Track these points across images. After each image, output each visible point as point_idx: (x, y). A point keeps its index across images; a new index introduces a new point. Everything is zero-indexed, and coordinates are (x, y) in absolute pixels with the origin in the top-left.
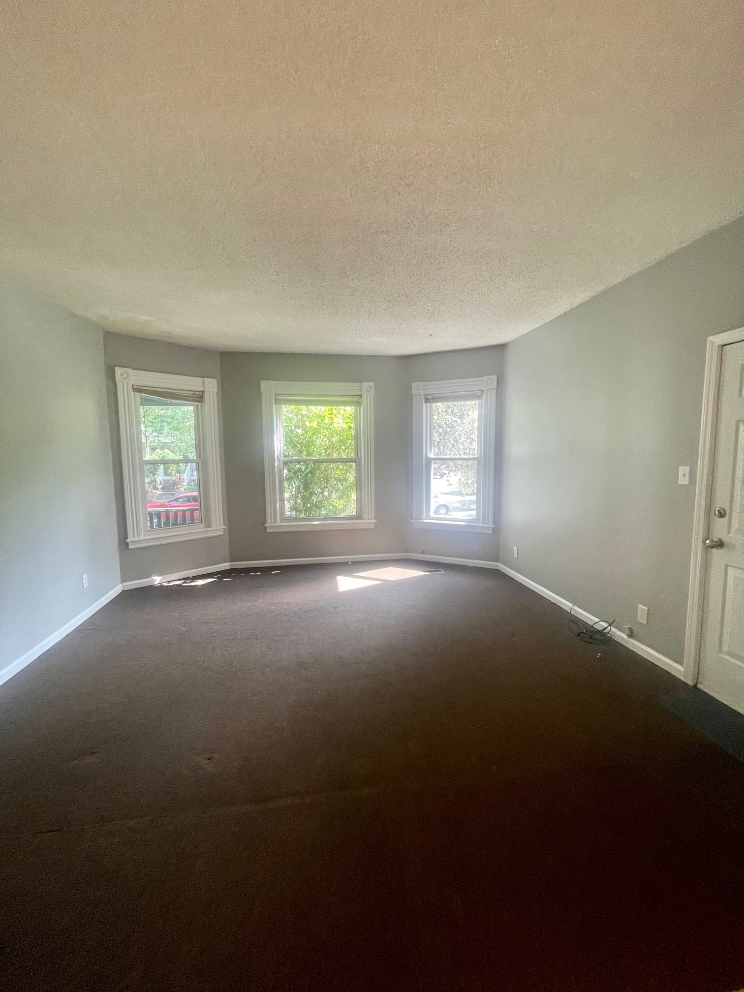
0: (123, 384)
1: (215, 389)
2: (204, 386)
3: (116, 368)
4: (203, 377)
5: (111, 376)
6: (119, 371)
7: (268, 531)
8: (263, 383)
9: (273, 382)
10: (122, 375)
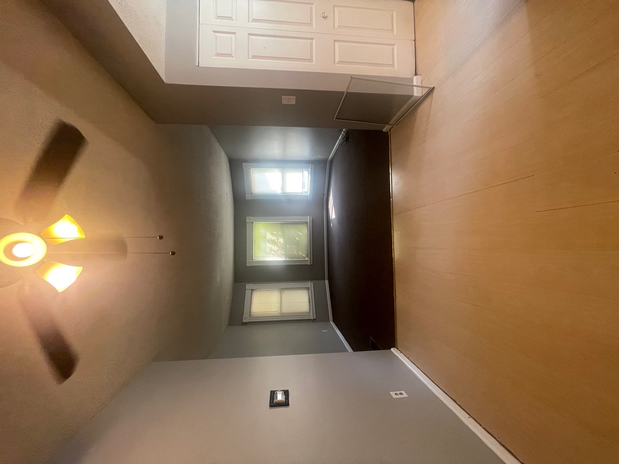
0: (249, 320)
1: (251, 285)
2: (249, 289)
3: (243, 322)
4: (246, 289)
5: (246, 324)
6: (244, 321)
7: (312, 264)
8: (248, 265)
9: (247, 261)
10: (245, 320)
